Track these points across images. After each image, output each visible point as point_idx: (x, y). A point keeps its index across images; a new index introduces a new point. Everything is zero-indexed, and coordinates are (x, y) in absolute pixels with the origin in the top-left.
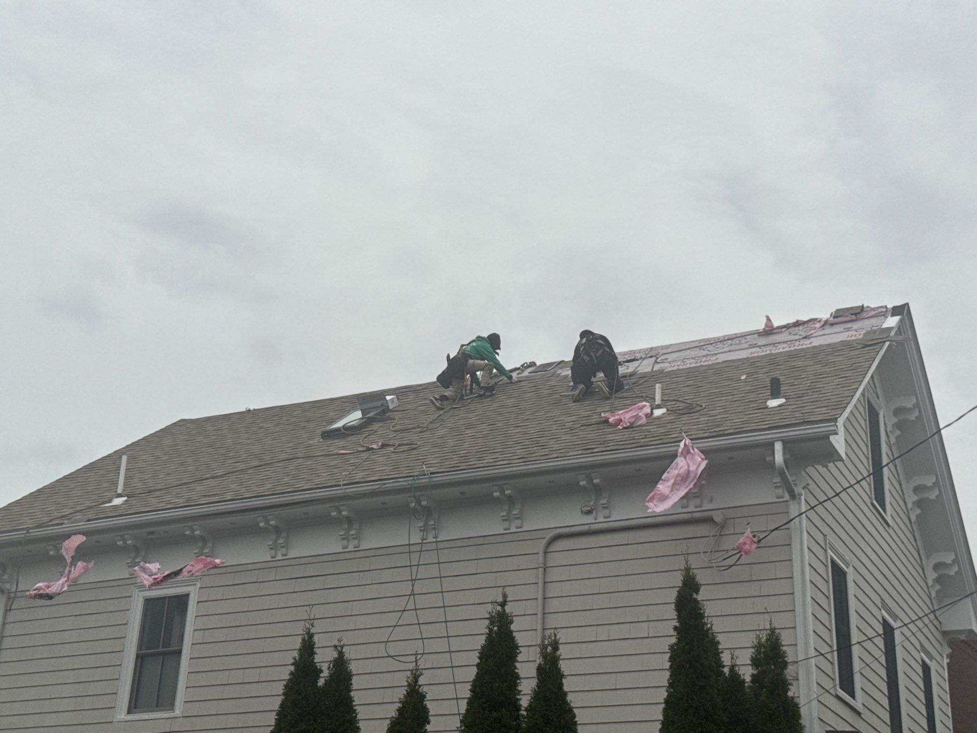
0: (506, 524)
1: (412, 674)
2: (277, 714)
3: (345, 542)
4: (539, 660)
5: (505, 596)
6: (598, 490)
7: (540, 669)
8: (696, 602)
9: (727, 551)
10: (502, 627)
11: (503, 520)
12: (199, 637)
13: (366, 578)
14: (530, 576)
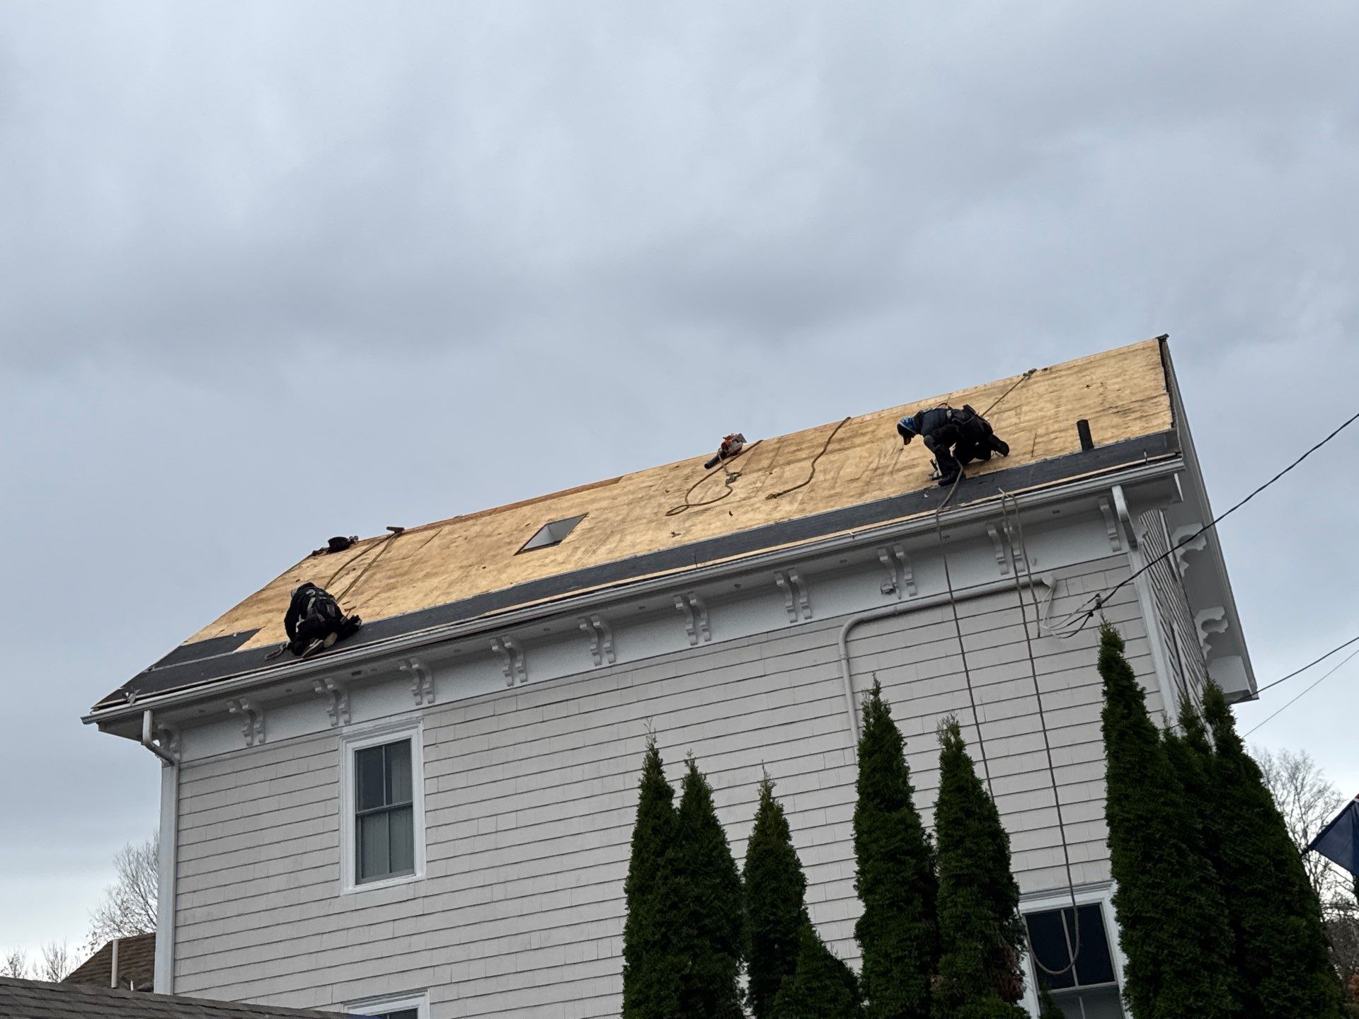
0: (793, 616)
1: (762, 786)
2: (633, 846)
3: (597, 658)
4: (940, 746)
5: (877, 683)
6: (898, 564)
7: (943, 758)
9: (1070, 615)
10: (880, 717)
11: (789, 611)
12: (433, 786)
13: (630, 695)
14: (832, 671)
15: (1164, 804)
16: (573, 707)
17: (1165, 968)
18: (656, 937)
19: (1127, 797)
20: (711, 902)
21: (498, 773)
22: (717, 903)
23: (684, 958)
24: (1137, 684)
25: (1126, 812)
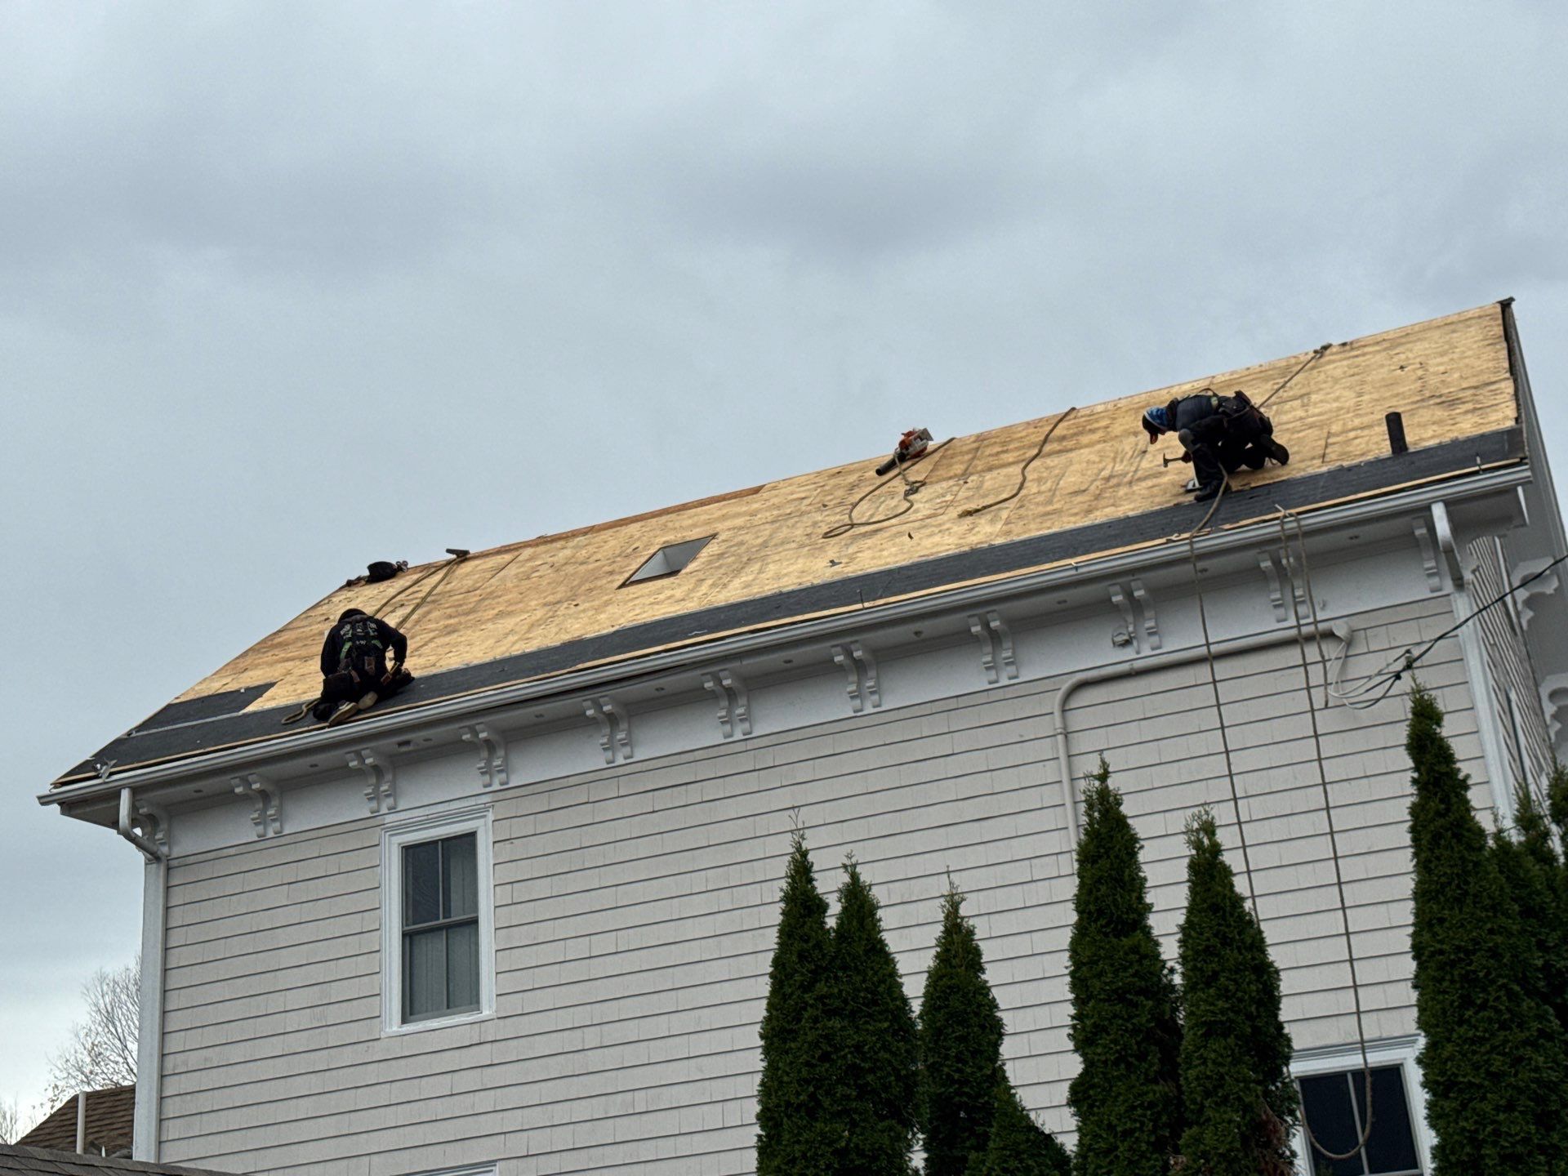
0: (993, 675)
1: (946, 901)
2: (771, 978)
3: (728, 727)
4: (1189, 852)
5: (1104, 765)
6: (1136, 607)
7: (1193, 867)
8: (1442, 739)
9: (1370, 677)
10: (1107, 811)
11: (988, 669)
12: (505, 893)
13: (772, 779)
14: (1045, 749)
15: (1491, 931)
16: (693, 794)
17: (1487, 1151)
18: (802, 1098)
19: (1441, 921)
20: (876, 1053)
21: (593, 879)
22: (884, 1055)
23: (839, 1126)
24: (1459, 770)
25: (1441, 942)
